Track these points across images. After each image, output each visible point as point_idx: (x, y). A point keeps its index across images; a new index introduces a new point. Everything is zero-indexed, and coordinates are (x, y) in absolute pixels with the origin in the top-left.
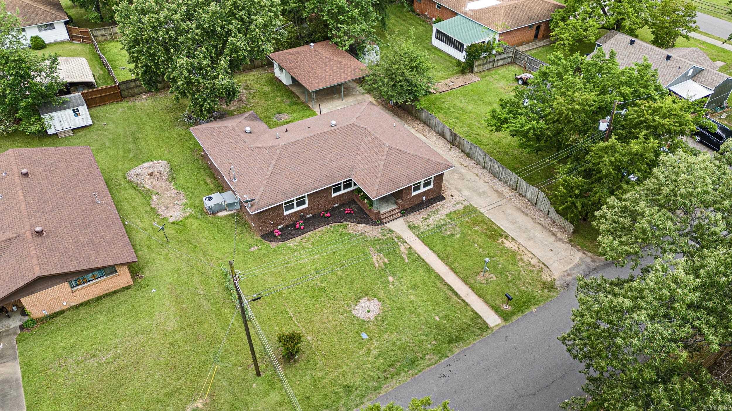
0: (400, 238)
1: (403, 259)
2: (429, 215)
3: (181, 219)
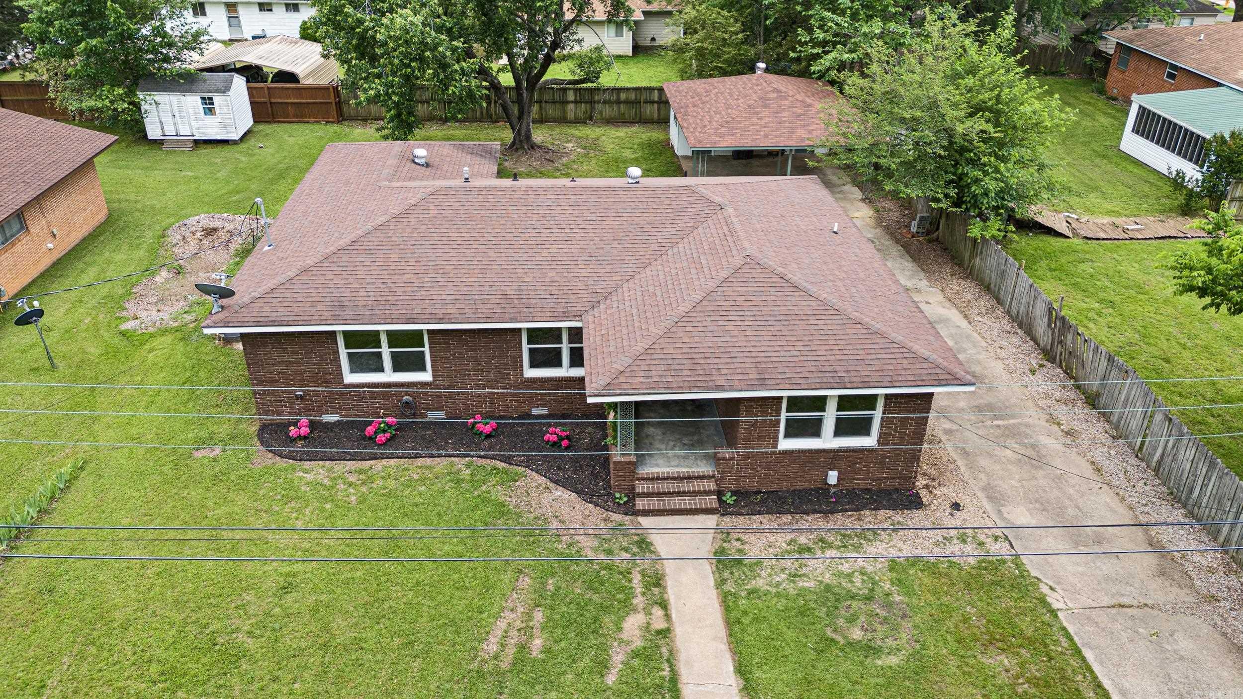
0: (656, 581)
1: (603, 666)
2: (822, 540)
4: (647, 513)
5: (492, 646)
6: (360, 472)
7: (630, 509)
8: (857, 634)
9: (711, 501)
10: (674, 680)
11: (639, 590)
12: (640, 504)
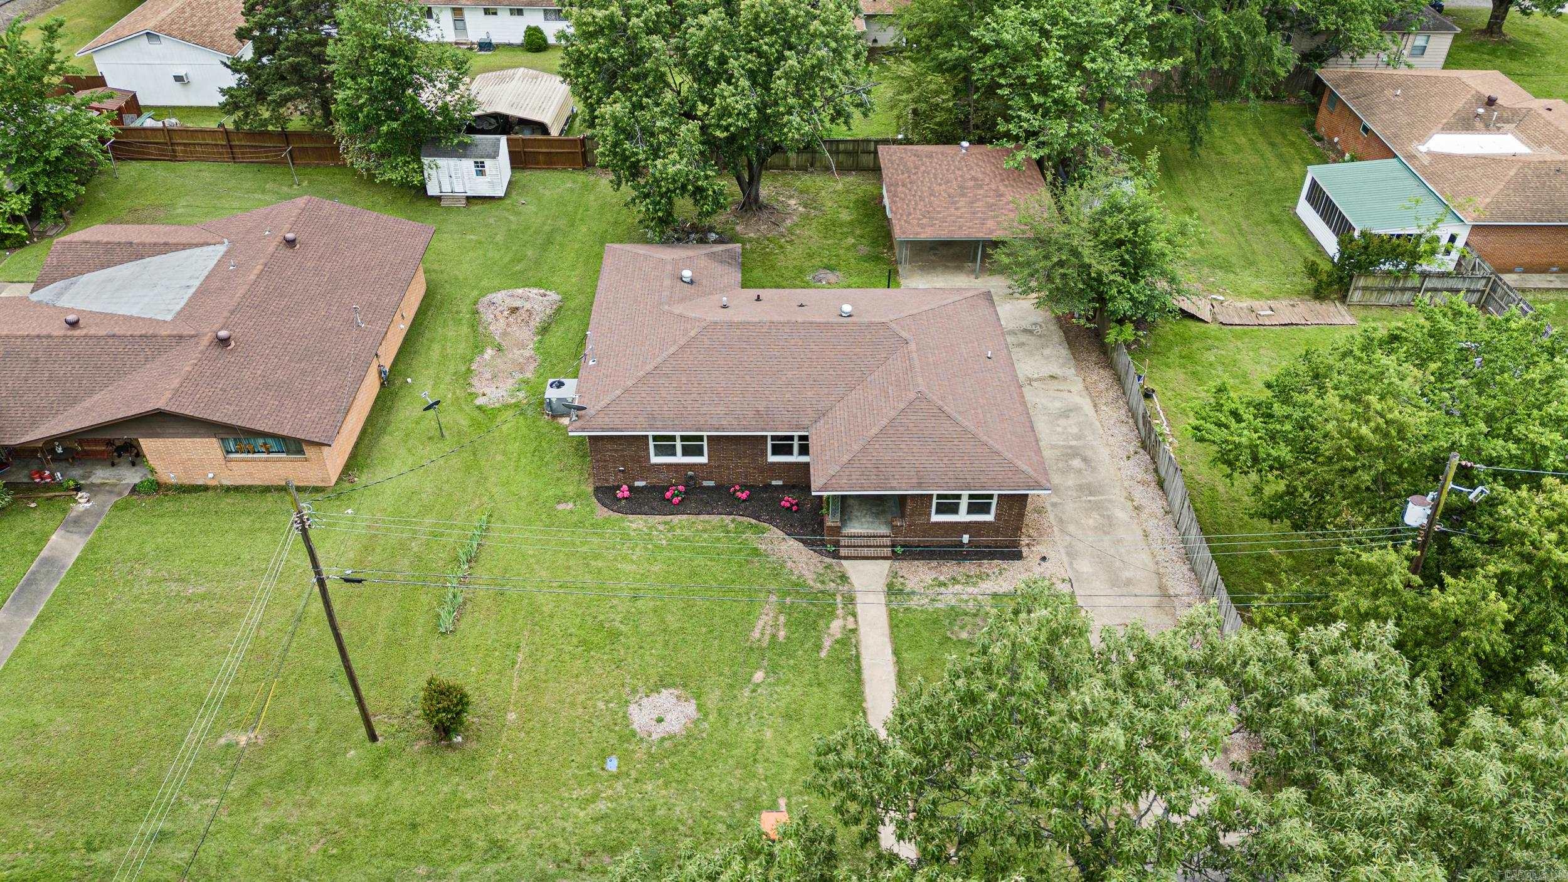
0: (850, 600)
1: (818, 647)
2: (954, 579)
3: (497, 405)
4: (846, 558)
5: (756, 635)
6: (665, 523)
7: (836, 555)
8: (964, 635)
9: (887, 551)
10: (858, 656)
11: (840, 606)
12: (843, 552)
